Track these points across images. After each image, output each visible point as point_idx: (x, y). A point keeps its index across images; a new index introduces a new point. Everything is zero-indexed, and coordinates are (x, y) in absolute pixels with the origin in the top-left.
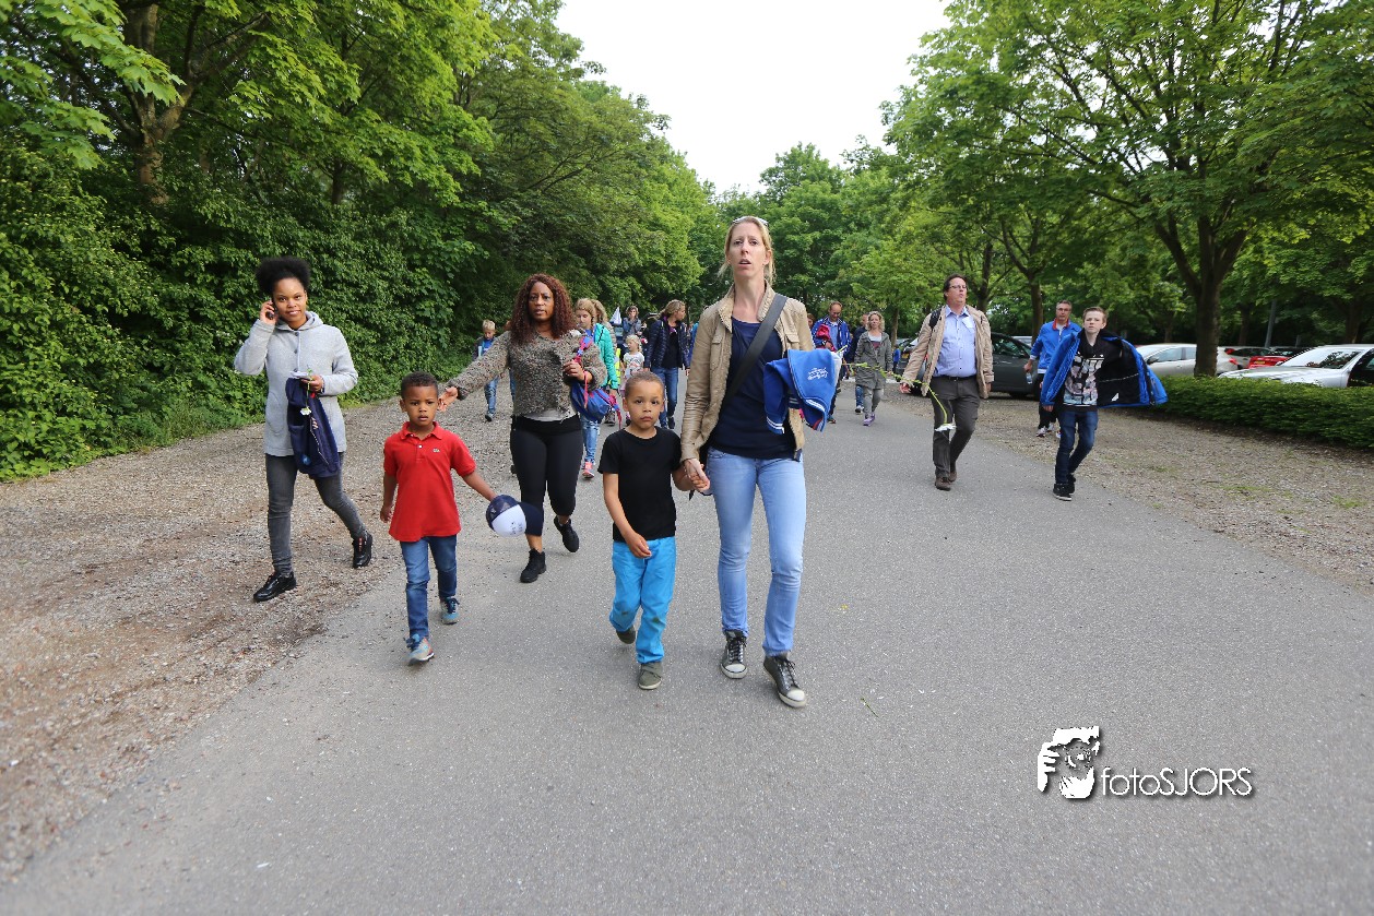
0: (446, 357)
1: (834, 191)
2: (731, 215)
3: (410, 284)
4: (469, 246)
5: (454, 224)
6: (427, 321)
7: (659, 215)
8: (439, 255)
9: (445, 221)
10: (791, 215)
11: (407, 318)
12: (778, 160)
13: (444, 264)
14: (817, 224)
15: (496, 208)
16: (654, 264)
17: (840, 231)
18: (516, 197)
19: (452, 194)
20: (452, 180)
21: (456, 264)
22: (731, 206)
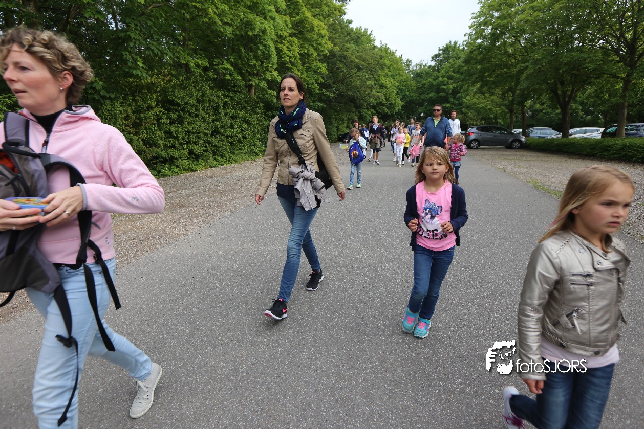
2: (418, 76)
7: (383, 82)
10: (443, 77)
12: (440, 50)
14: (455, 81)
15: (328, 91)
16: (381, 102)
19: (316, 90)
20: (317, 86)
22: (418, 71)
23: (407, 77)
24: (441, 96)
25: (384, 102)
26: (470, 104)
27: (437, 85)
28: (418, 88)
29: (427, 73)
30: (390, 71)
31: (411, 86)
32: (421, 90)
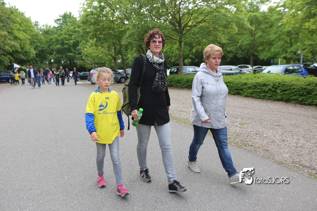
2: (46, 33)
7: (17, 35)
12: (60, 16)
22: (45, 30)
23: (37, 33)
24: (65, 48)
25: (19, 51)
26: (87, 53)
27: (62, 40)
28: (47, 42)
29: (52, 32)
30: (22, 27)
31: (41, 39)
32: (50, 43)
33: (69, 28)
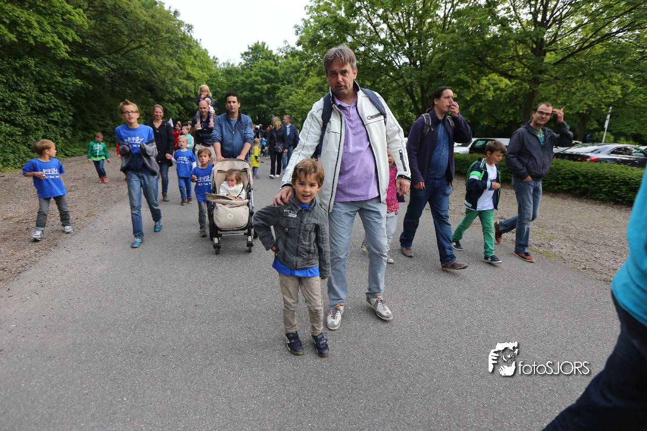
0: (71, 143)
1: (276, 65)
2: (227, 74)
3: (41, 101)
4: (78, 82)
5: (67, 69)
6: (56, 123)
7: (190, 72)
8: (60, 86)
9: (62, 67)
11: (42, 121)
12: (249, 48)
13: (63, 91)
14: (268, 81)
15: (94, 62)
16: (189, 97)
17: (279, 85)
18: (106, 58)
19: (63, 51)
20: (62, 44)
21: (72, 91)
22: (227, 69)
23: (217, 72)
24: (255, 96)
25: (193, 96)
27: (250, 84)
28: (229, 86)
29: (237, 71)
30: (197, 61)
31: (221, 82)
33: (262, 66)
